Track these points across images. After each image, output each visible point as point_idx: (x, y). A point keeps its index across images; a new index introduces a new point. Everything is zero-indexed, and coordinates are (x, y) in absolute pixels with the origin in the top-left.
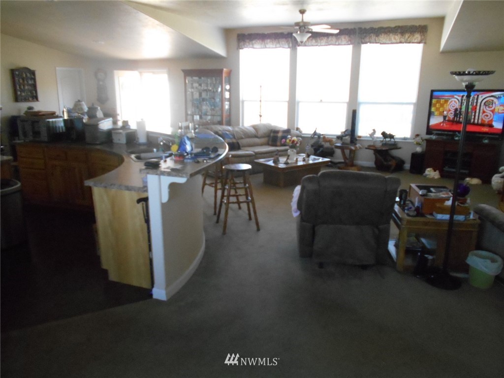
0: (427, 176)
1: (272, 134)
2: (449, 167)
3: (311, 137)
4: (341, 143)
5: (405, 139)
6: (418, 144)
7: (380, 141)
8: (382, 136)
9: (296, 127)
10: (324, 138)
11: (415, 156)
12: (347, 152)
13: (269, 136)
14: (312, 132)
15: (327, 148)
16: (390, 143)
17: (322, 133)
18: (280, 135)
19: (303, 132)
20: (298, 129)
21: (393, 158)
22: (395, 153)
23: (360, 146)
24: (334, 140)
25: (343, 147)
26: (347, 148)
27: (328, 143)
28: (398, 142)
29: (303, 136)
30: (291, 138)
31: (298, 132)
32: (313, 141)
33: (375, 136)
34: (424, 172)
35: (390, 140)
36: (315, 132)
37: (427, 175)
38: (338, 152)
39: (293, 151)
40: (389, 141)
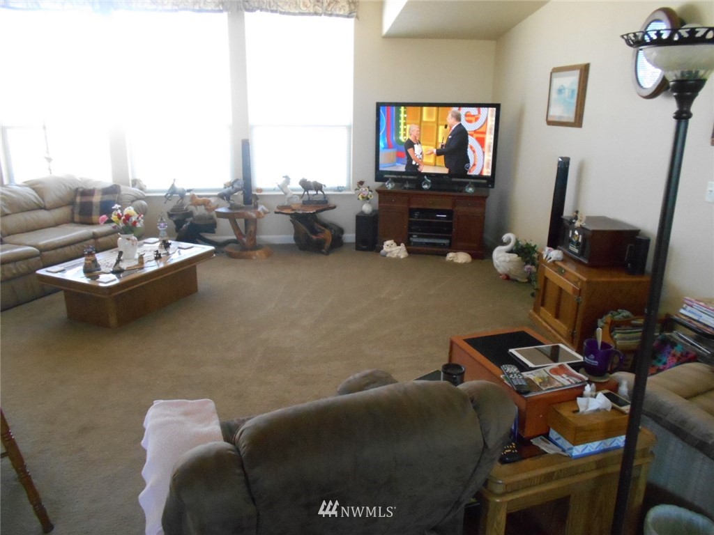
0: (388, 256)
1: (78, 199)
2: (419, 236)
3: (165, 196)
4: (229, 206)
5: (339, 189)
6: (366, 199)
7: (299, 195)
8: (300, 187)
9: (131, 178)
10: (193, 197)
11: (361, 219)
12: (241, 222)
13: (71, 203)
14: (167, 187)
15: (201, 218)
16: (316, 198)
17: (186, 188)
18: (97, 199)
19: (148, 188)
20: (135, 183)
21: (325, 226)
22: (327, 216)
23: (264, 208)
24: (213, 200)
25: (233, 214)
26: (241, 216)
27: (203, 207)
28: (328, 195)
29: (147, 195)
30: (122, 209)
31: (136, 189)
32: (170, 205)
33: (288, 186)
34: (382, 248)
35: (317, 194)
36: (173, 186)
37: (387, 253)
38: (224, 224)
39: (128, 239)
40: (314, 195)
